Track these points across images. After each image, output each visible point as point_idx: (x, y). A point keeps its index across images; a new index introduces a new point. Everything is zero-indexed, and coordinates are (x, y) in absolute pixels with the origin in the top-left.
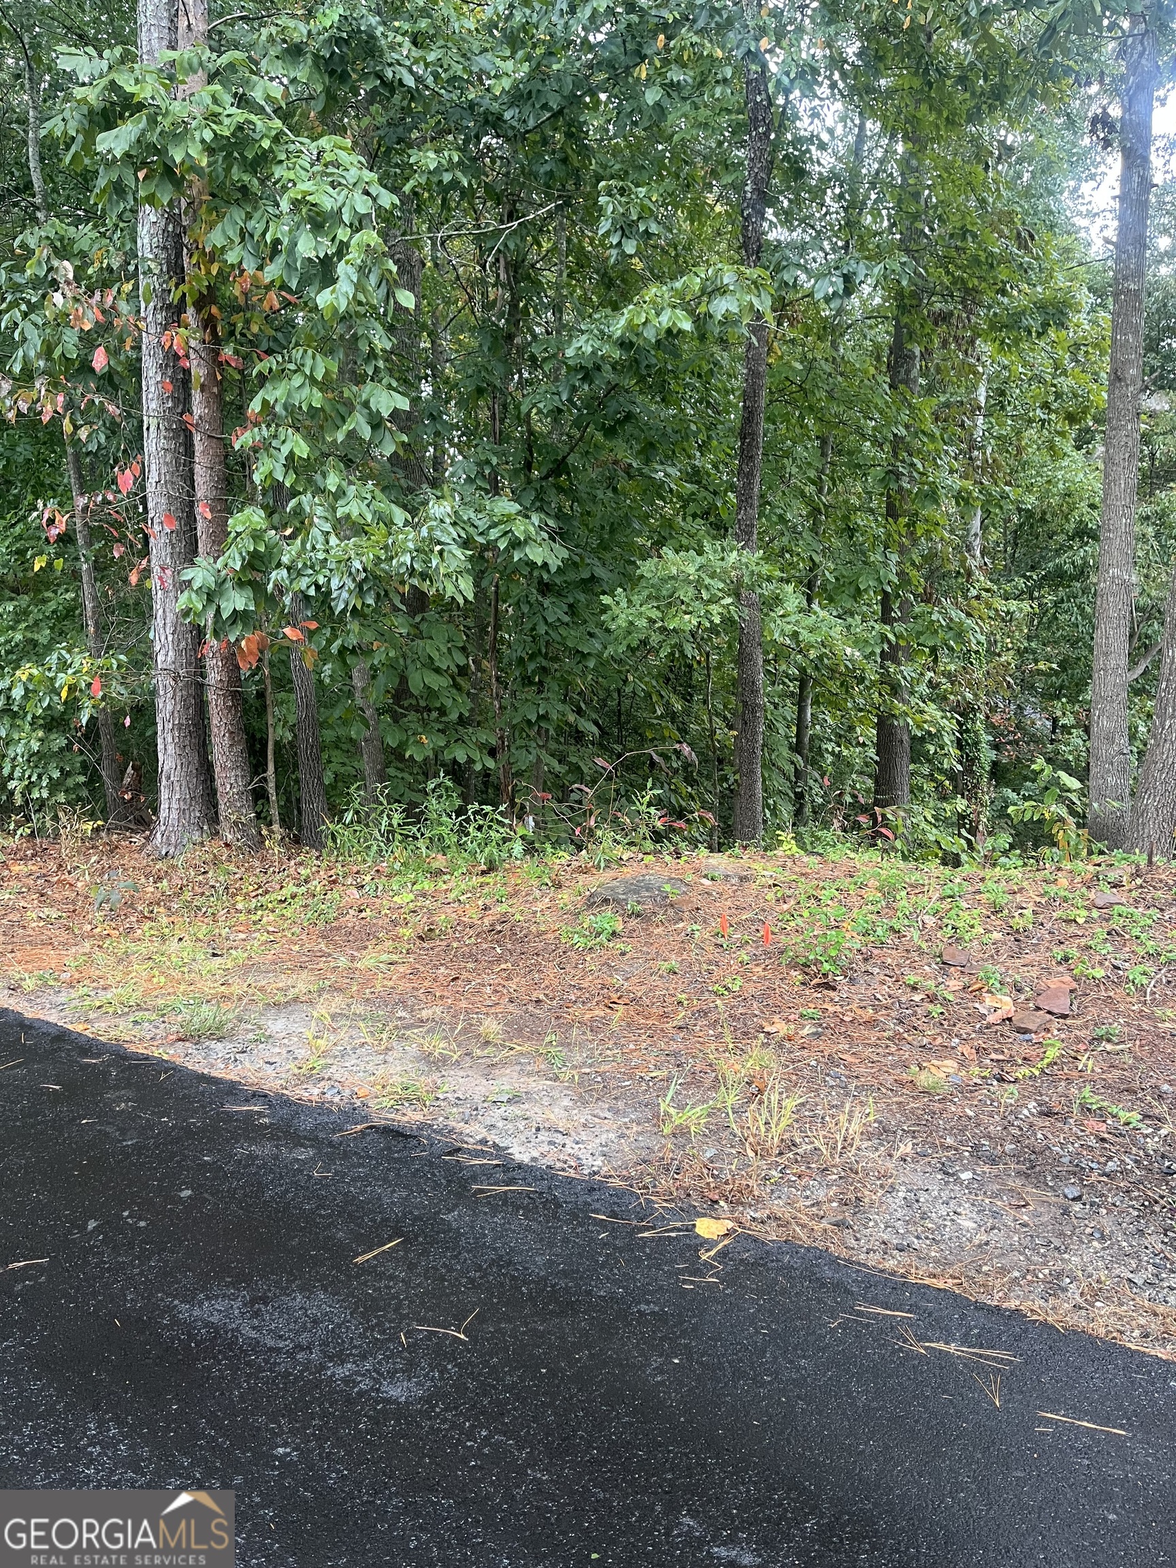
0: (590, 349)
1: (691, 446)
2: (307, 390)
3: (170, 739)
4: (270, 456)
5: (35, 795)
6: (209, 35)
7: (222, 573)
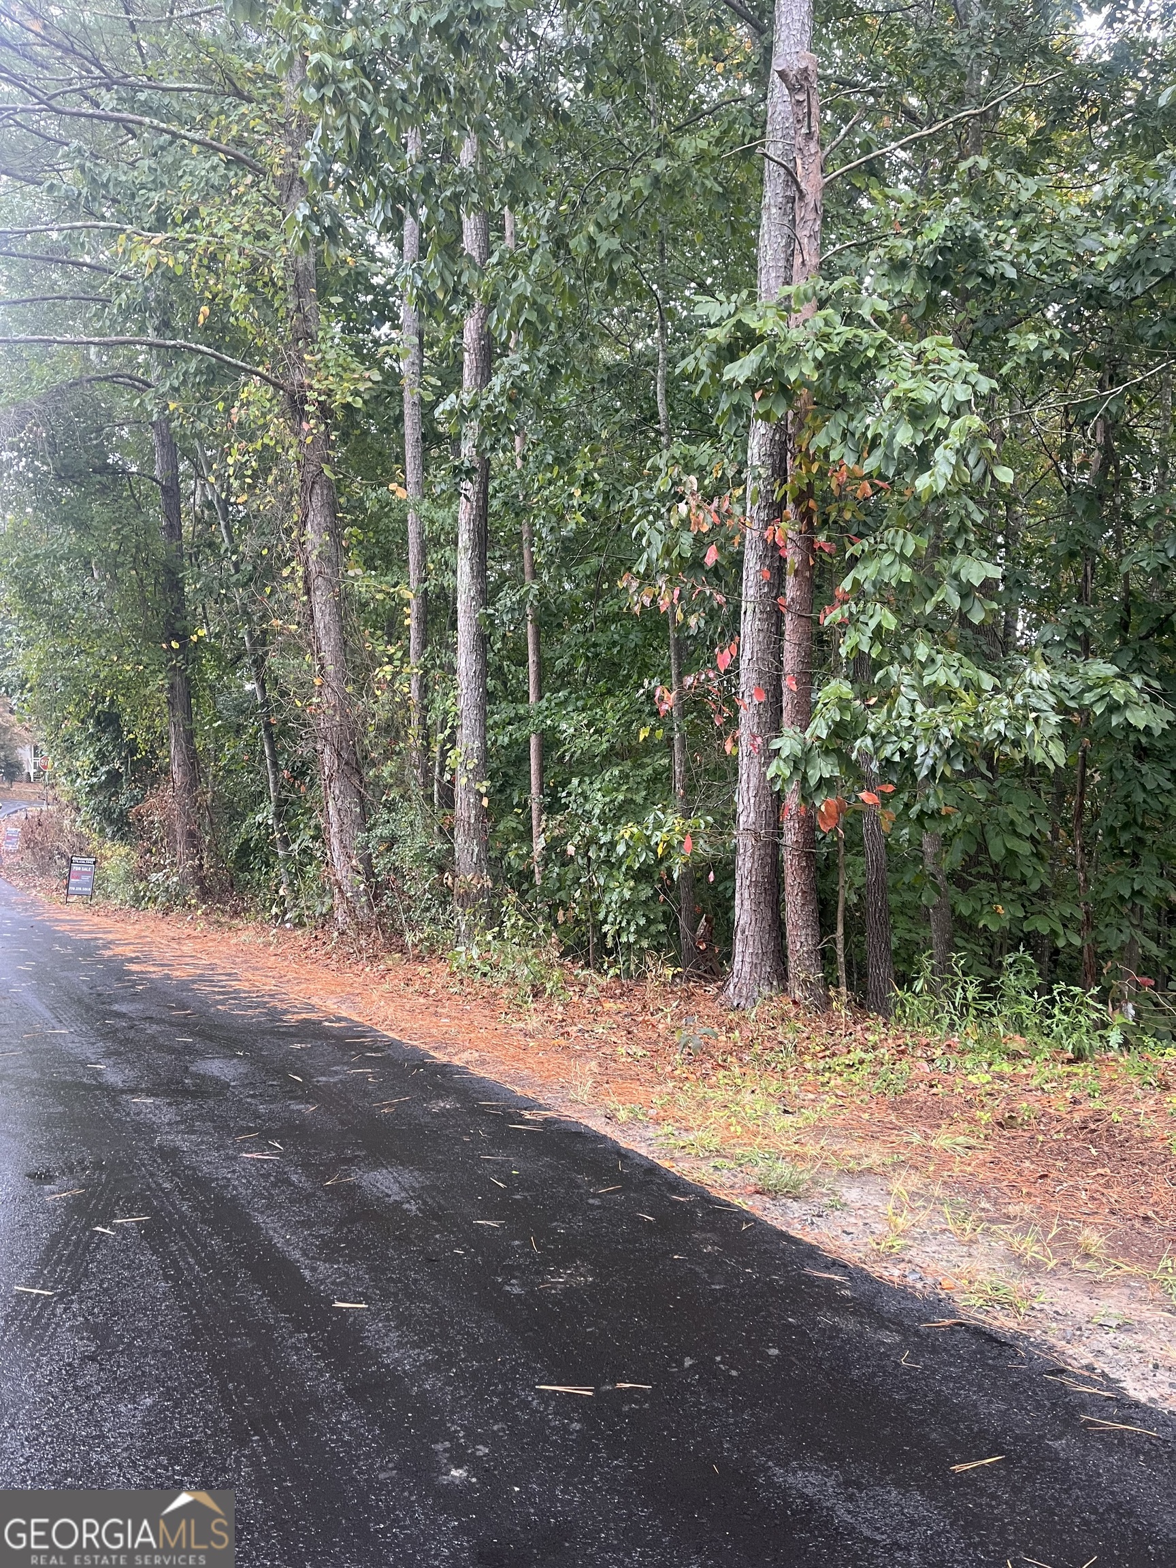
2: (896, 567)
3: (746, 895)
4: (857, 630)
5: (624, 939)
6: (820, 267)
7: (809, 742)
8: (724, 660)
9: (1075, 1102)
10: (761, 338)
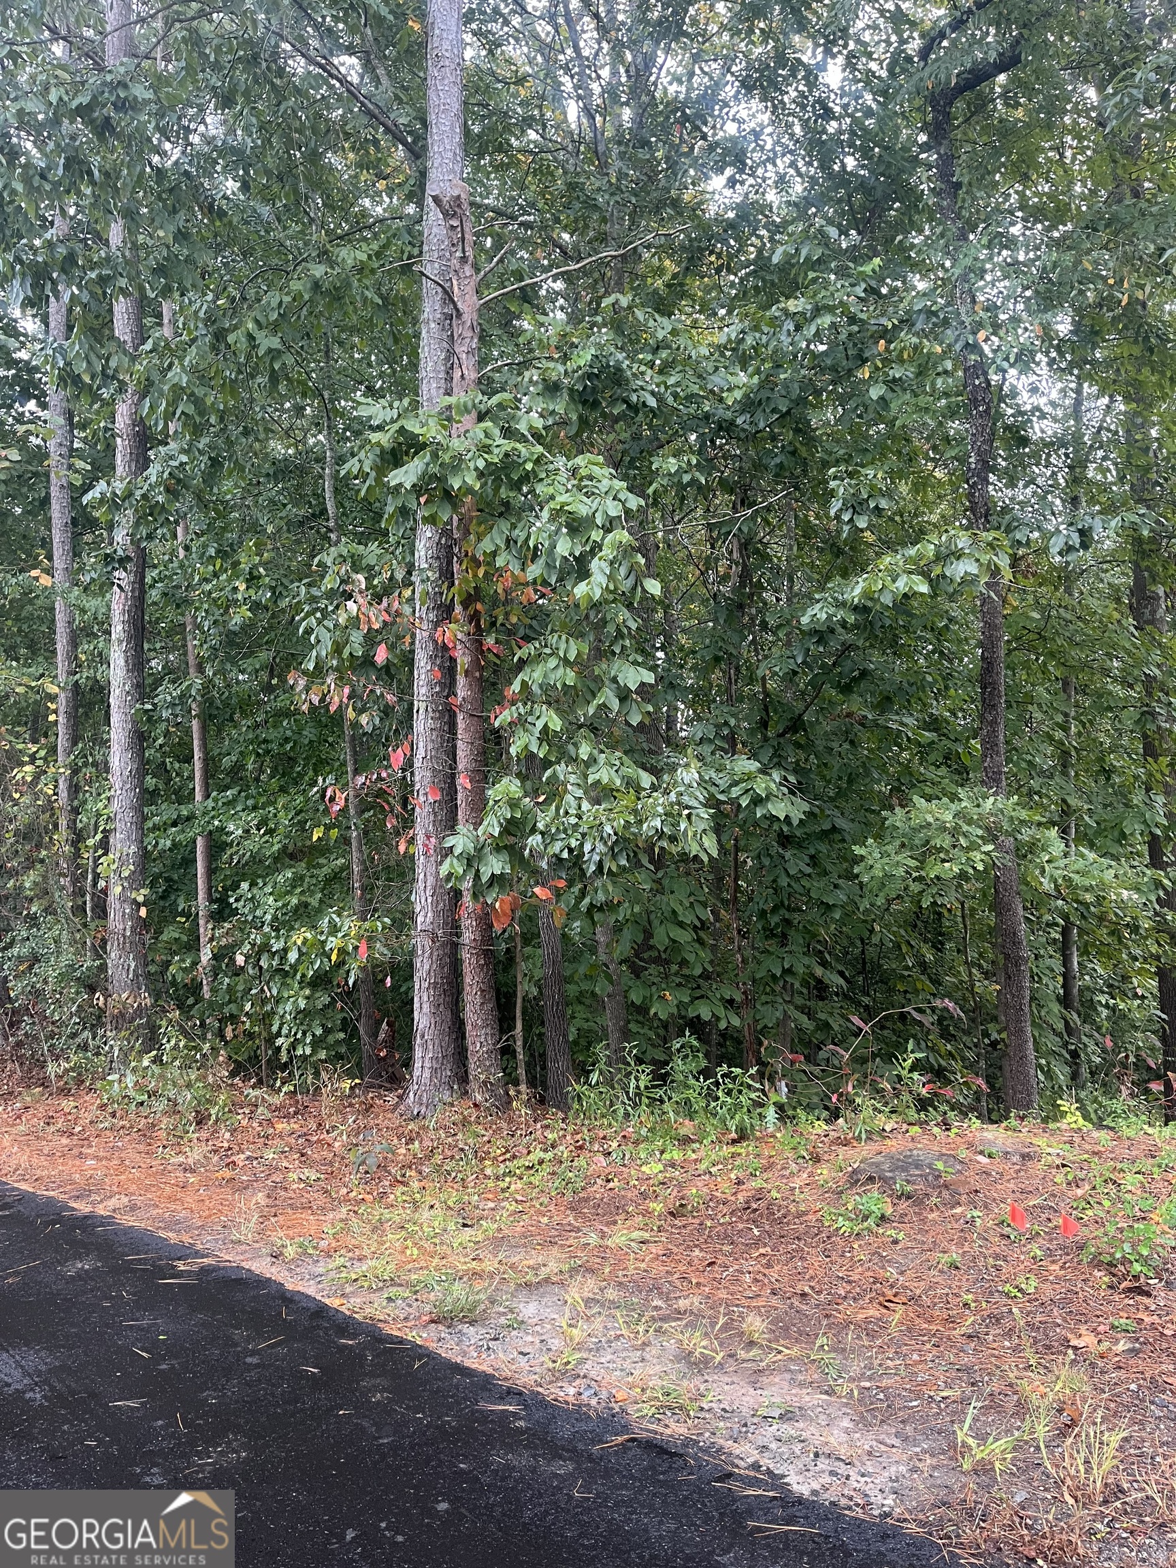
0: (824, 616)
1: (927, 697)
2: (561, 671)
3: (425, 998)
4: (526, 730)
5: (299, 1052)
6: (479, 381)
7: (482, 839)
8: (398, 758)
9: (739, 1182)
10: (424, 446)
